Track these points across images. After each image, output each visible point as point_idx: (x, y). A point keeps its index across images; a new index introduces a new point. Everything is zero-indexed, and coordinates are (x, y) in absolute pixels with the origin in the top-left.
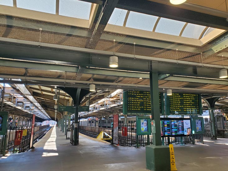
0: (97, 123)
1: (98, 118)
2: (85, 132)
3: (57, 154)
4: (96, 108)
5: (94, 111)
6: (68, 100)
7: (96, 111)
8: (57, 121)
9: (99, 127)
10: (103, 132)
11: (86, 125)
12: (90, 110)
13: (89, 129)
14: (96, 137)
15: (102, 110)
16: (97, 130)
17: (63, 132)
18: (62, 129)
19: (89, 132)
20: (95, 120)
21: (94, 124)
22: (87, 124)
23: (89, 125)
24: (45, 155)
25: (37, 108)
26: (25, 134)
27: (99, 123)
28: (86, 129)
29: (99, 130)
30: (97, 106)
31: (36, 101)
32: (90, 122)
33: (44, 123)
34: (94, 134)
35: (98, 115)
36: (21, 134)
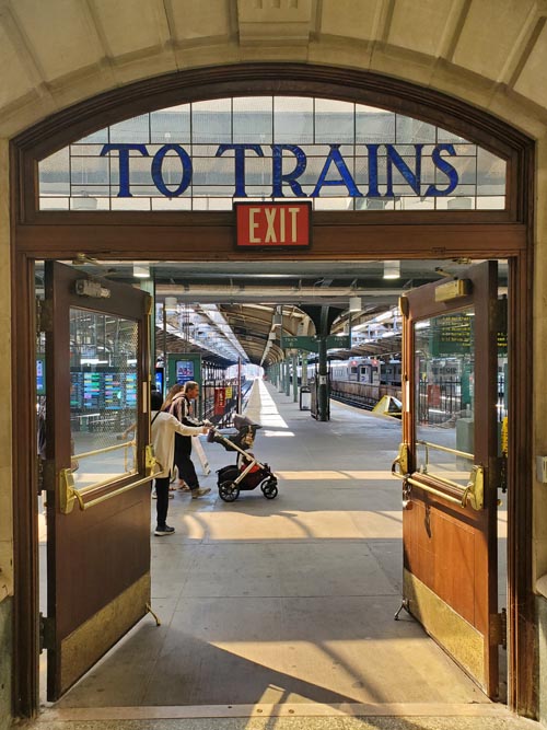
0: (374, 372)
1: (378, 358)
2: (343, 397)
3: (291, 434)
4: (372, 333)
5: (367, 341)
6: (301, 319)
7: (372, 341)
8: (265, 366)
9: (382, 383)
10: (389, 398)
11: (345, 378)
12: (355, 339)
13: (355, 388)
14: (371, 409)
15: (388, 338)
16: (375, 392)
17: (288, 395)
18: (283, 387)
19: (353, 397)
20: (370, 365)
21: (367, 376)
22: (346, 376)
23: (352, 378)
24: (269, 434)
25: (222, 334)
26: (229, 395)
27: (383, 371)
28: (347, 388)
29: (380, 392)
30: (373, 327)
31: (223, 320)
32: (355, 370)
33: (231, 372)
34: (367, 403)
35: (379, 352)
36: (224, 395)
